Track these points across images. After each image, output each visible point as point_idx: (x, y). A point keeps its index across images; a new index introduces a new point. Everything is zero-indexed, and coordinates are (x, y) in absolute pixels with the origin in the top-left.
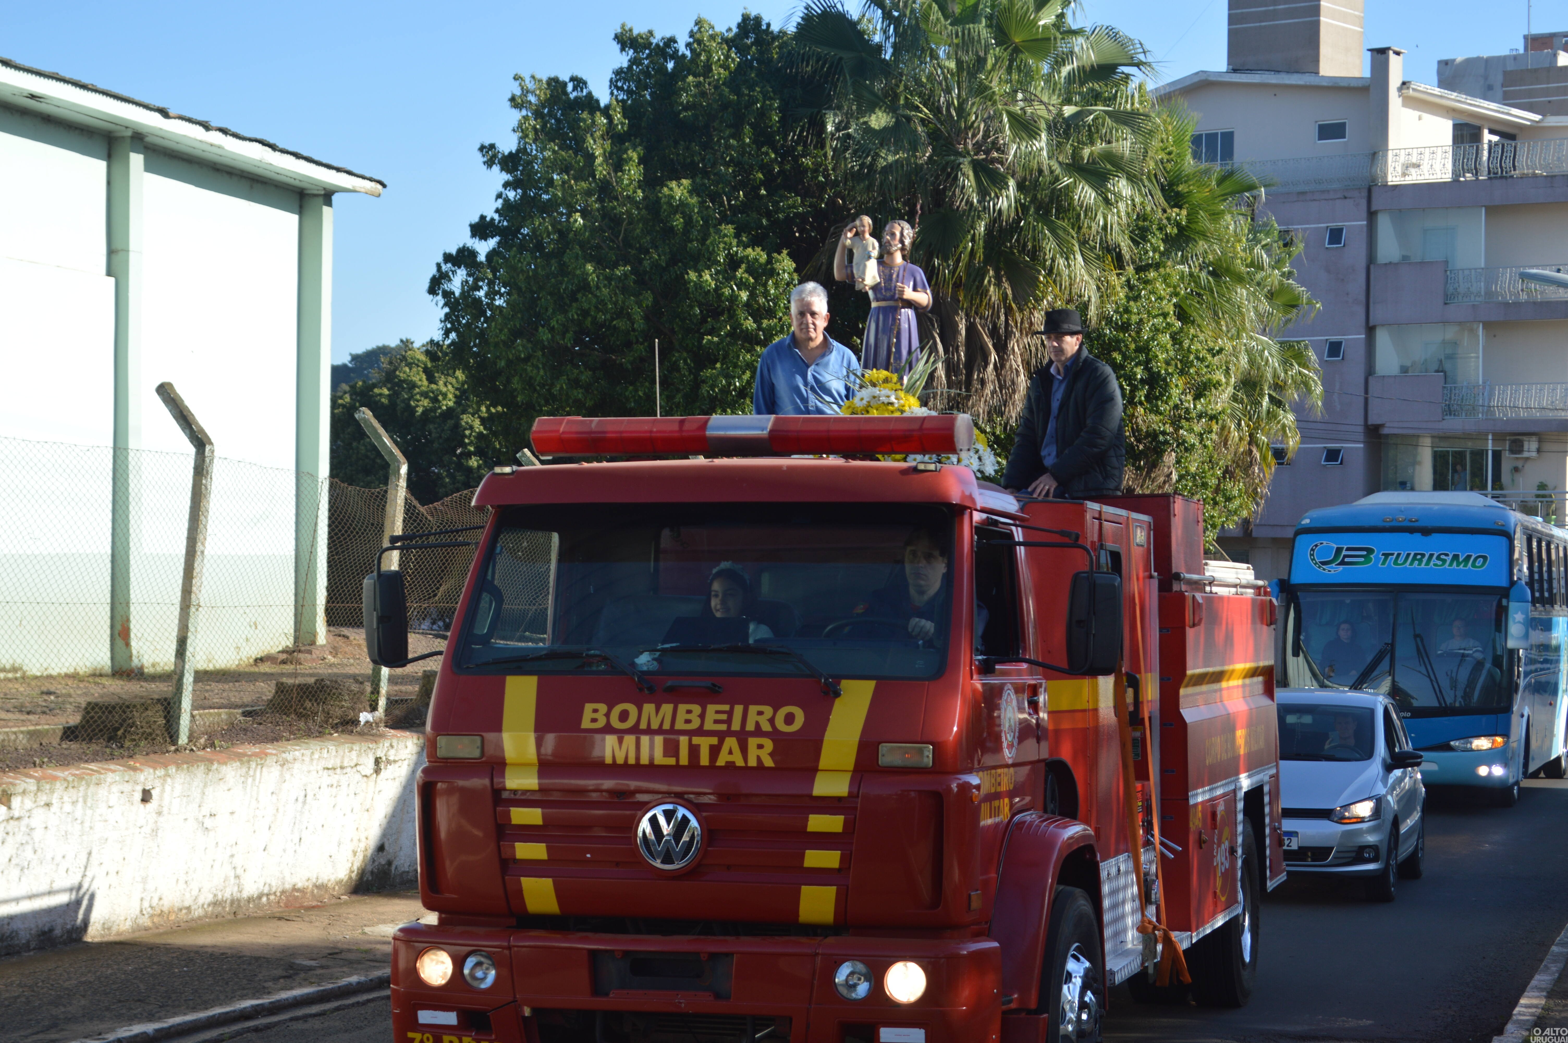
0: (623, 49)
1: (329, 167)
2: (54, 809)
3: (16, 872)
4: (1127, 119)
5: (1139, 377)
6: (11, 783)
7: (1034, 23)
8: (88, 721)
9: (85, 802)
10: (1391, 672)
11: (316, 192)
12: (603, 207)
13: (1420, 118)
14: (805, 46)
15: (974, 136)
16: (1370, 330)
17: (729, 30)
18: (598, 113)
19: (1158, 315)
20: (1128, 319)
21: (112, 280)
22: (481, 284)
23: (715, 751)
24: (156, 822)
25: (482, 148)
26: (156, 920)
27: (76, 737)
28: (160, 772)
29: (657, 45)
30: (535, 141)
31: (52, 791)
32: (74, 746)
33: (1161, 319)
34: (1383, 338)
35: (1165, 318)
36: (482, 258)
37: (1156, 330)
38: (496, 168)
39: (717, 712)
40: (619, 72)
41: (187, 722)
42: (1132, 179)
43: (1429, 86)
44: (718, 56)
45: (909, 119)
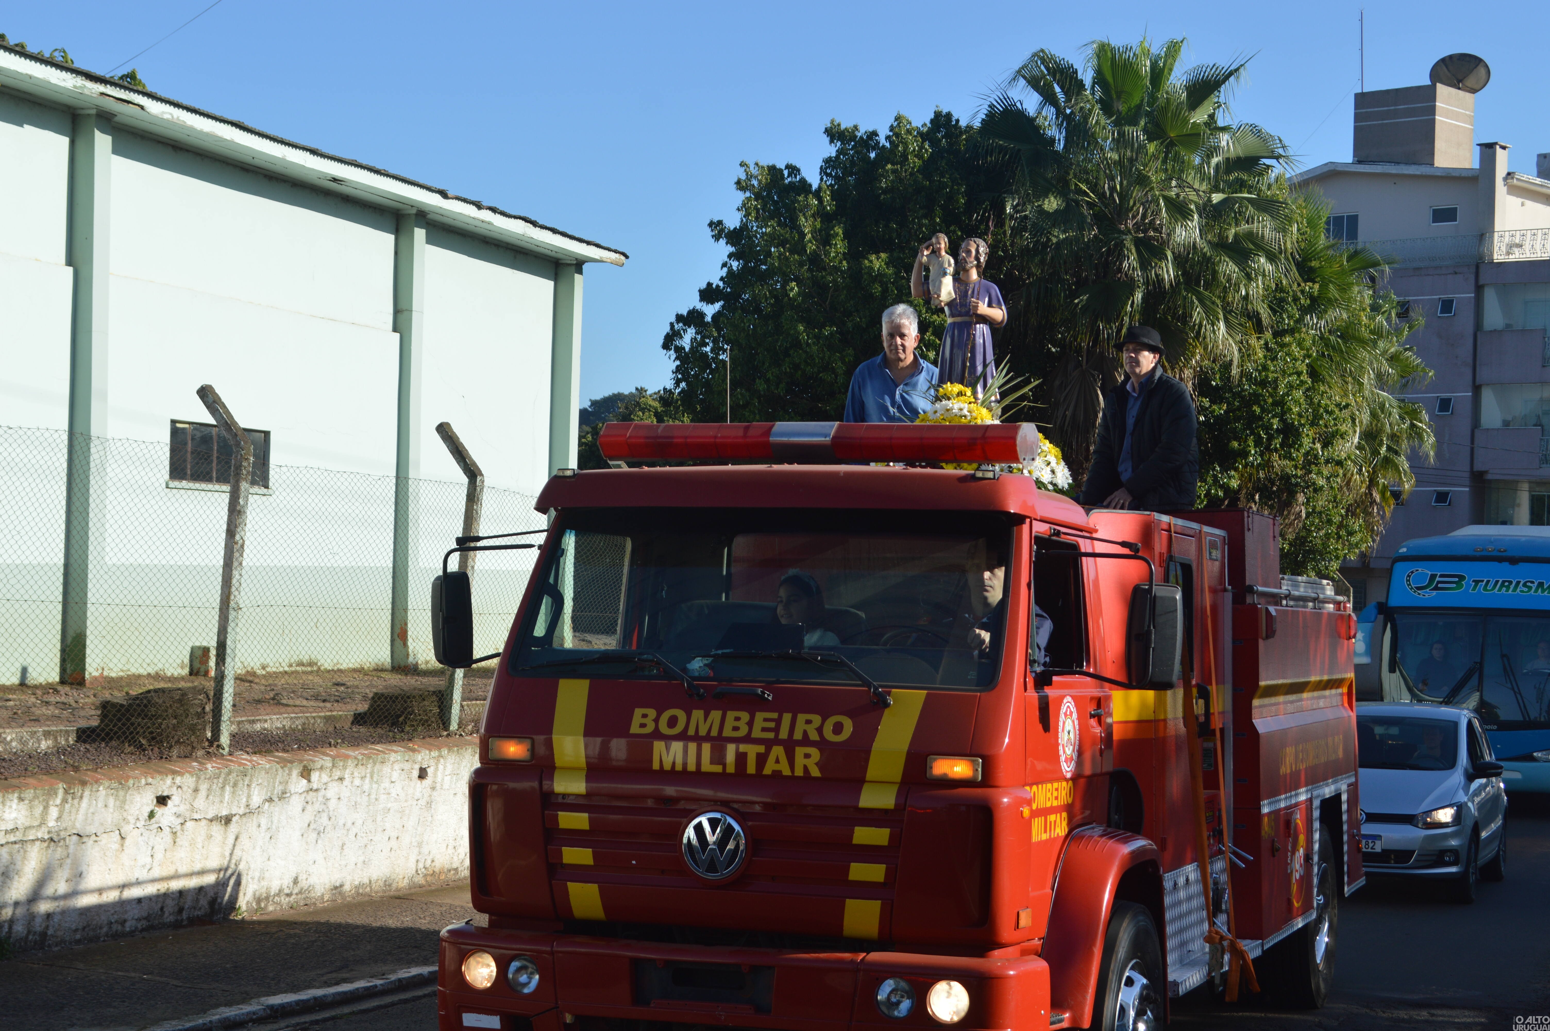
0: (831, 142)
1: (581, 240)
2: (346, 782)
3: (314, 835)
4: (1267, 205)
5: (1275, 427)
6: (311, 760)
7: (1186, 121)
8: (375, 709)
9: (372, 777)
10: (1480, 688)
11: (569, 262)
12: (813, 275)
13: (1523, 205)
14: (989, 139)
15: (1134, 217)
16: (1477, 389)
17: (925, 125)
18: (811, 196)
19: (1293, 374)
20: (1267, 376)
21: (397, 335)
22: (707, 341)
23: (762, 759)
24: (430, 796)
25: (711, 224)
26: (429, 879)
27: (365, 722)
28: (435, 753)
29: (861, 137)
30: (757, 219)
31: (345, 768)
32: (363, 729)
33: (1295, 377)
34: (1488, 397)
35: (1299, 376)
36: (708, 319)
37: (1291, 387)
38: (722, 242)
39: (765, 720)
40: (828, 161)
41: (458, 711)
42: (1272, 258)
43: (1530, 177)
44: (913, 146)
45: (1077, 202)
